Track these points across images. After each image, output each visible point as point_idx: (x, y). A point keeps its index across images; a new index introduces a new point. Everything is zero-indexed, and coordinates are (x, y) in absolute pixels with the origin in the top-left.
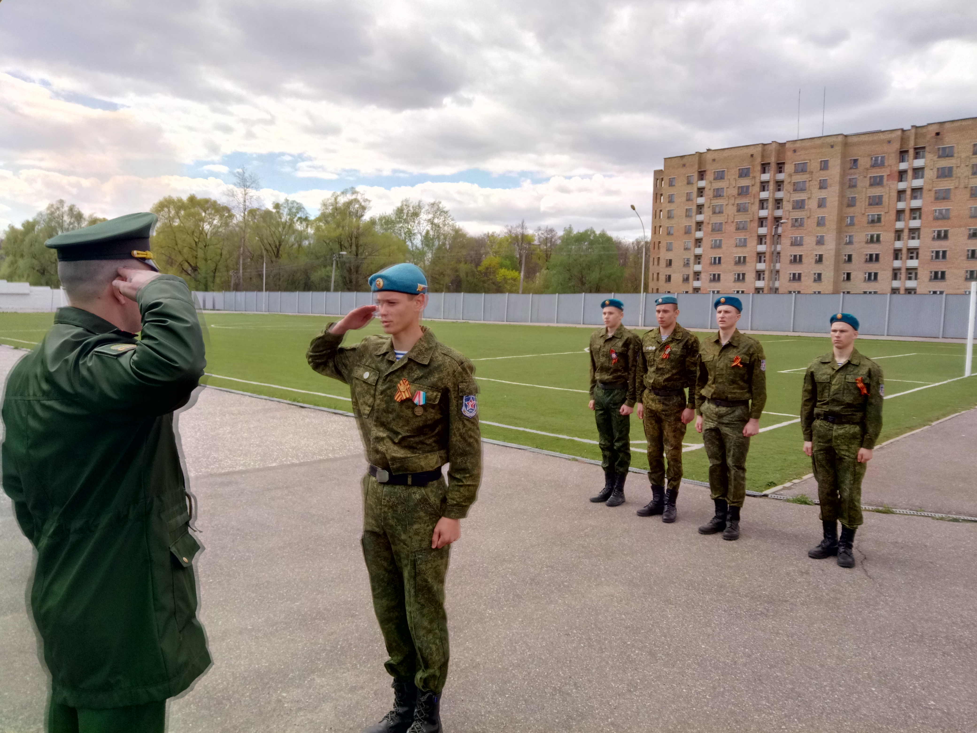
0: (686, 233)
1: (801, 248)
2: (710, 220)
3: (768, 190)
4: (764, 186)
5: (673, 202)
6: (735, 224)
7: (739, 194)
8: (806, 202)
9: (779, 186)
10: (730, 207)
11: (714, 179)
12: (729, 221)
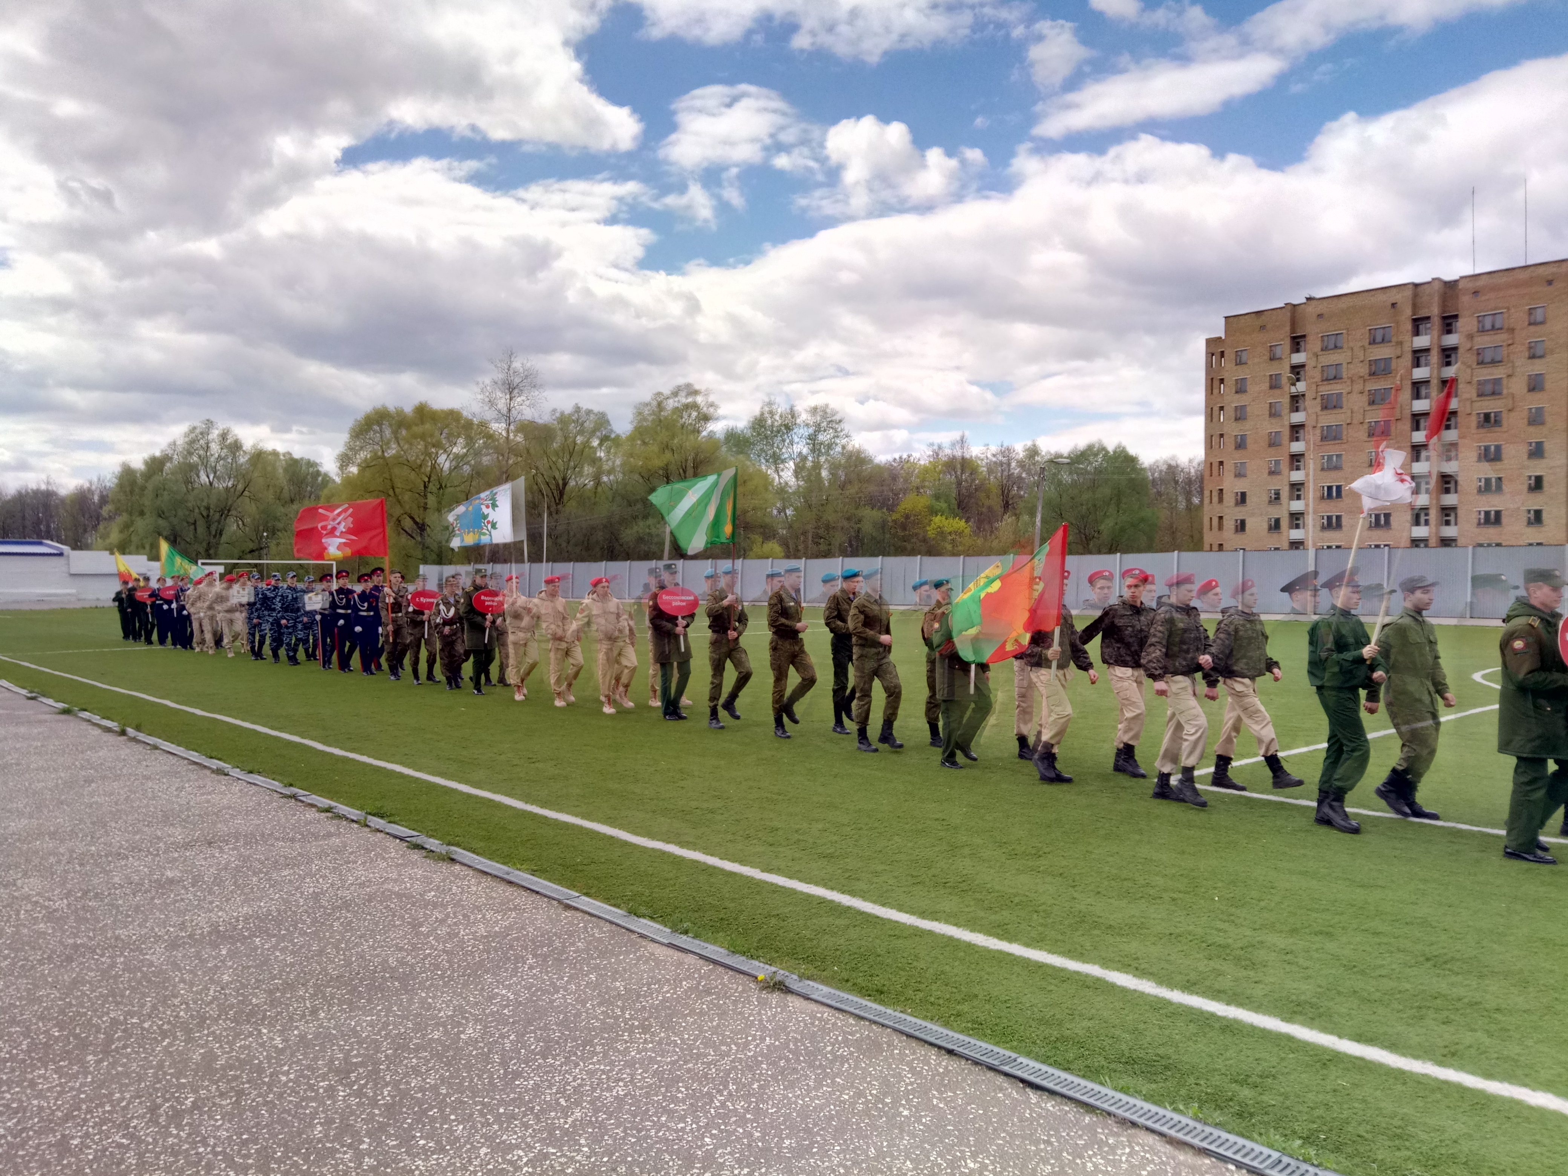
0: (1271, 445)
1: (1498, 465)
2: (1317, 422)
3: (1426, 365)
4: (1418, 357)
5: (1245, 391)
6: (1366, 426)
7: (1373, 374)
8: (1505, 382)
9: (1448, 356)
10: (1355, 397)
11: (1322, 350)
12: (1355, 421)
